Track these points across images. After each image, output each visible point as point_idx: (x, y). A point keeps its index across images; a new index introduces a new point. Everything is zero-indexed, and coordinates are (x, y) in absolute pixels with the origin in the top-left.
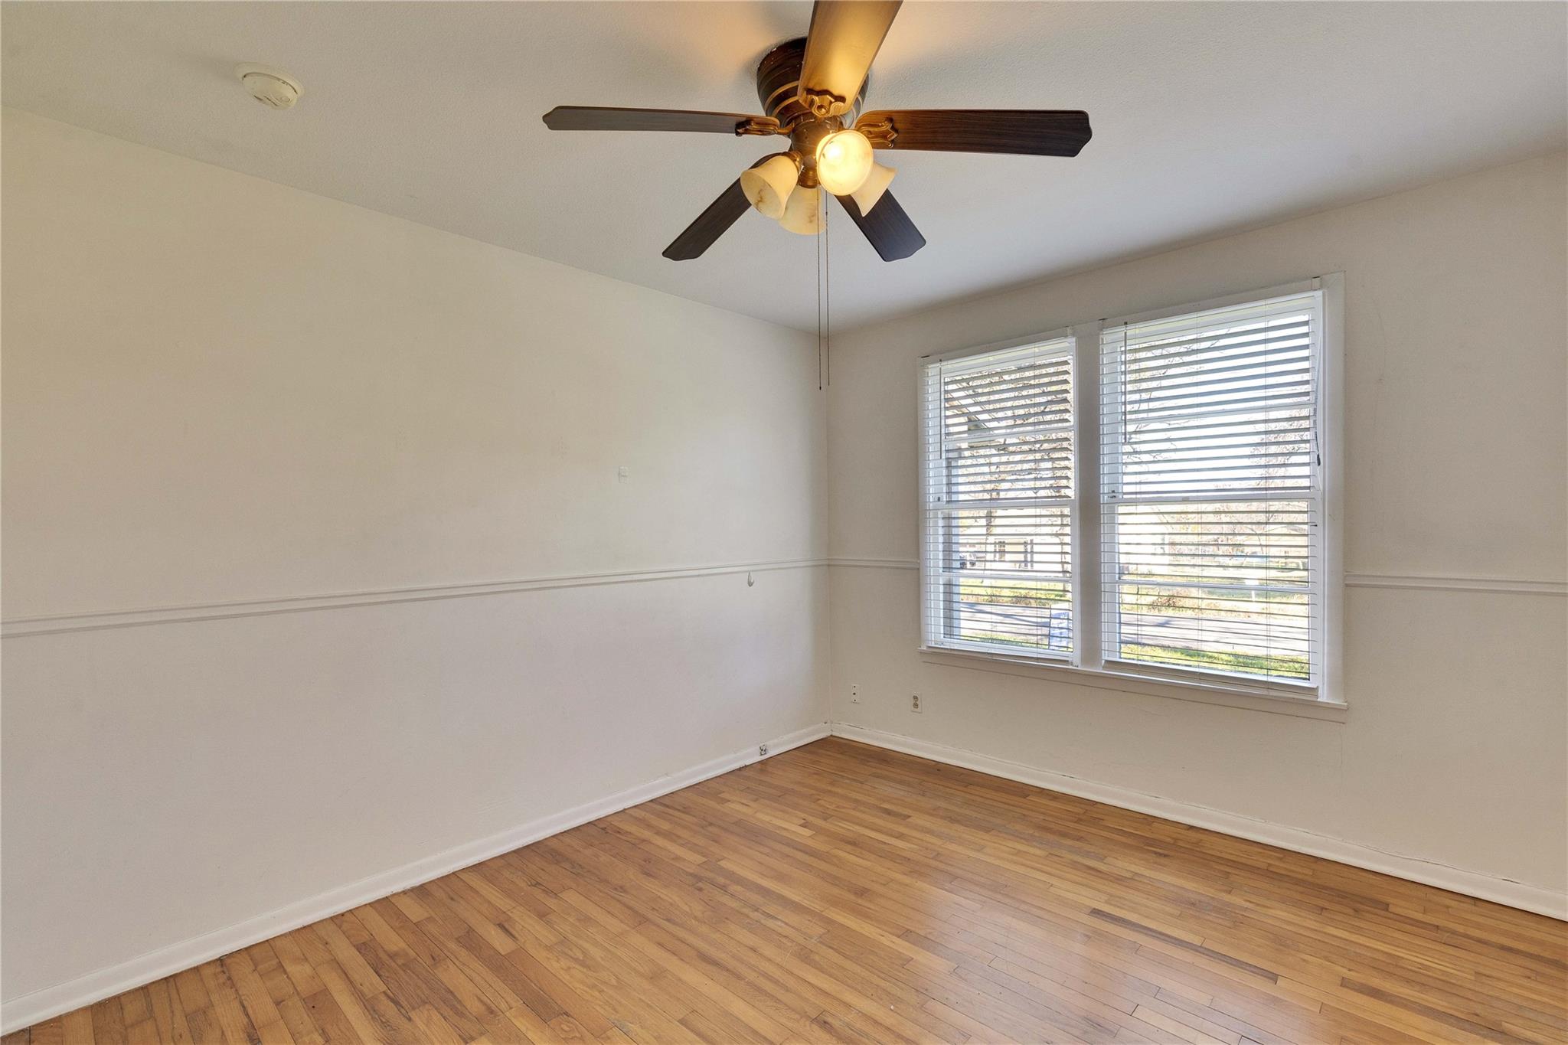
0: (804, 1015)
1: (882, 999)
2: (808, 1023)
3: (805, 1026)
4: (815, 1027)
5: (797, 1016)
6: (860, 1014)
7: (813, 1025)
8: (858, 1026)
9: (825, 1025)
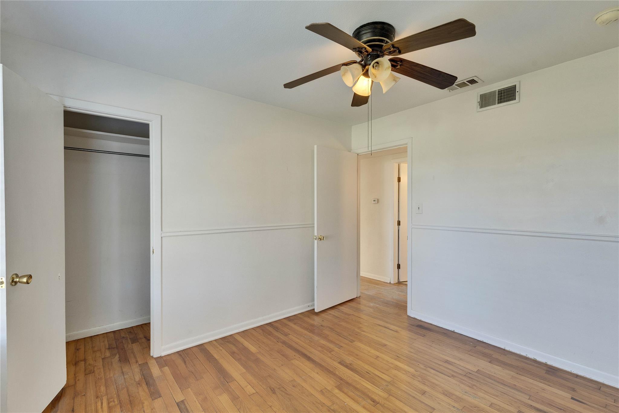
0: (383, 406)
1: (350, 409)
2: (380, 402)
3: (382, 401)
4: (377, 400)
5: (385, 405)
6: (359, 403)
7: (378, 401)
8: (361, 399)
9: (374, 401)
